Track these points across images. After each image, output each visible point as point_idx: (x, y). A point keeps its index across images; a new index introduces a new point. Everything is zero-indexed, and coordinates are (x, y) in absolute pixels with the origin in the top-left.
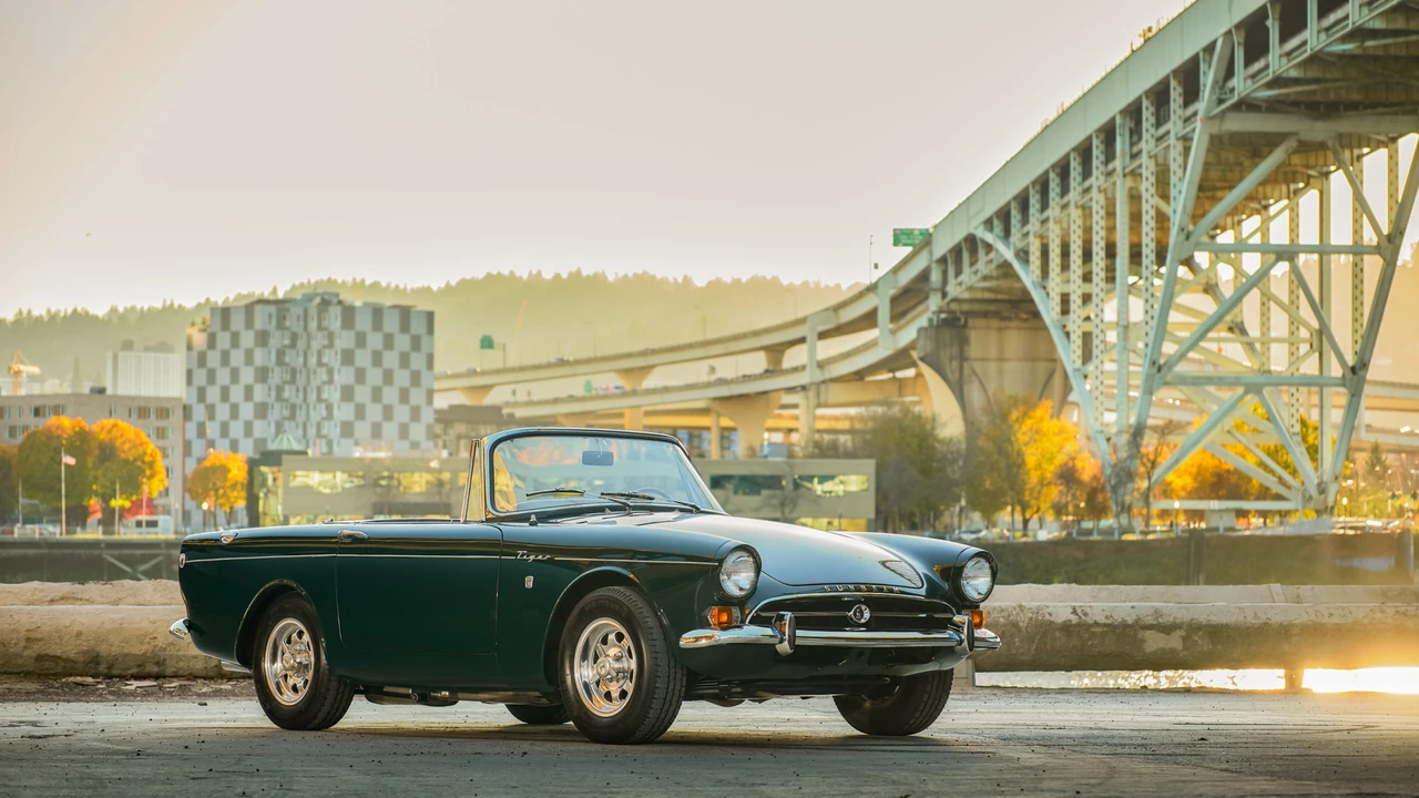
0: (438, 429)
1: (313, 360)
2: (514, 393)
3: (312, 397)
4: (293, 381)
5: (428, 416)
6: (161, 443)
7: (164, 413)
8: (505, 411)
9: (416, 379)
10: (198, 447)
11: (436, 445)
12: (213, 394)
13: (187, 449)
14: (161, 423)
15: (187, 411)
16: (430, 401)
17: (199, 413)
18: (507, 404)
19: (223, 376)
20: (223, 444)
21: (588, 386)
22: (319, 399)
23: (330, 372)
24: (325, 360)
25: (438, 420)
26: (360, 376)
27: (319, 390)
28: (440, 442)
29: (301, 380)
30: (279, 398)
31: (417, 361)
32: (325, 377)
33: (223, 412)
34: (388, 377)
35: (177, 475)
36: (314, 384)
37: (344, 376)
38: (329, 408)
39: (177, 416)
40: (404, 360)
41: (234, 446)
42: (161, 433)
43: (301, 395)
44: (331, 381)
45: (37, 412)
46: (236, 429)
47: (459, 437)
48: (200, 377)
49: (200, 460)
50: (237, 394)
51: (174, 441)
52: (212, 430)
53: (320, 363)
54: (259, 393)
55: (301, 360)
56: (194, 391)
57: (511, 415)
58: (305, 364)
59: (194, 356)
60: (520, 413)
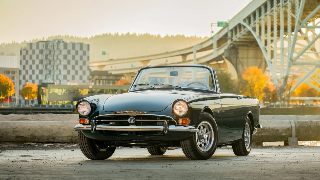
0: (91, 77)
1: (55, 58)
2: (112, 67)
3: (55, 68)
4: (50, 63)
5: (88, 73)
6: (13, 81)
7: (14, 72)
8: (109, 72)
9: (84, 63)
10: (23, 82)
11: (90, 81)
12: (27, 67)
13: (20, 82)
14: (13, 75)
15: (20, 72)
16: (88, 69)
17: (24, 72)
18: (110, 71)
19: (30, 62)
20: (30, 81)
21: (132, 65)
22: (57, 69)
23: (60, 61)
24: (59, 58)
25: (90, 75)
26: (69, 62)
27: (57, 66)
28: (91, 81)
29: (52, 63)
30: (46, 68)
31: (85, 58)
32: (59, 63)
33: (30, 72)
34: (77, 63)
35: (17, 90)
36: (56, 64)
37: (64, 62)
38: (60, 71)
39: (17, 73)
40: (81, 58)
41: (33, 82)
42: (13, 78)
43: (52, 68)
44: (60, 64)
46: (34, 77)
47: (96, 79)
48: (24, 63)
49: (24, 86)
50: (34, 67)
51: (17, 80)
52: (27, 77)
53: (57, 59)
54: (40, 67)
55: (52, 58)
56: (22, 66)
57: (111, 73)
58: (53, 59)
59: (22, 56)
60: (113, 73)
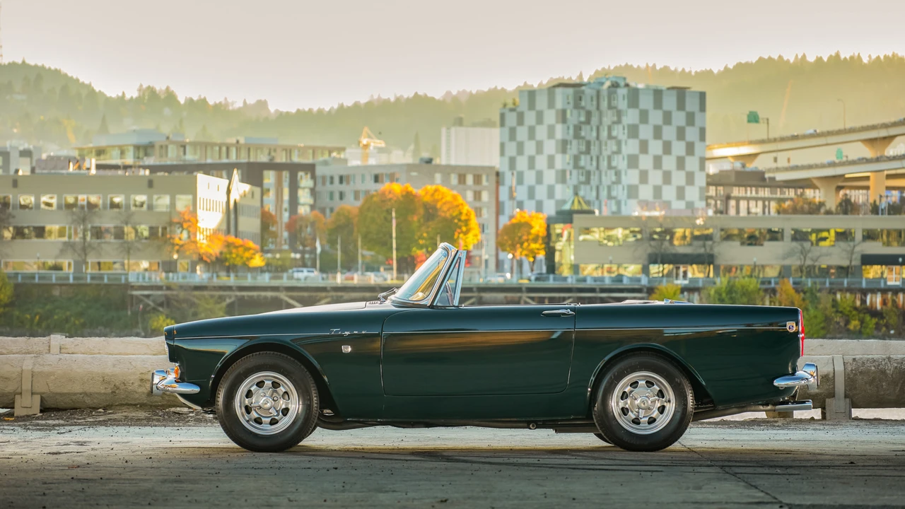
1: (604, 134)
2: (775, 160)
3: (604, 164)
4: (588, 151)
5: (701, 180)
6: (478, 204)
7: (480, 179)
8: (767, 176)
9: (690, 149)
10: (509, 207)
11: (708, 205)
12: (522, 164)
13: (499, 209)
14: (479, 188)
15: (500, 178)
16: (702, 168)
17: (510, 179)
18: (770, 170)
19: (530, 148)
20: (530, 206)
21: (839, 153)
22: (610, 167)
23: (619, 143)
24: (614, 133)
25: (710, 183)
26: (644, 147)
27: (609, 158)
29: (594, 150)
30: (576, 166)
31: (691, 134)
32: (615, 148)
33: (530, 178)
34: (667, 148)
35: (491, 230)
36: (606, 153)
37: (631, 147)
38: (618, 174)
39: (490, 181)
40: (681, 134)
41: (539, 207)
42: (478, 196)
43: (594, 163)
44: (619, 152)
45: (377, 179)
46: (541, 192)
48: (511, 149)
49: (511, 217)
50: (541, 162)
51: (488, 202)
52: (521, 193)
53: (610, 137)
54: (560, 162)
55: (594, 134)
56: (506, 160)
57: (773, 179)
58: (598, 138)
59: (506, 130)
60: (780, 177)
